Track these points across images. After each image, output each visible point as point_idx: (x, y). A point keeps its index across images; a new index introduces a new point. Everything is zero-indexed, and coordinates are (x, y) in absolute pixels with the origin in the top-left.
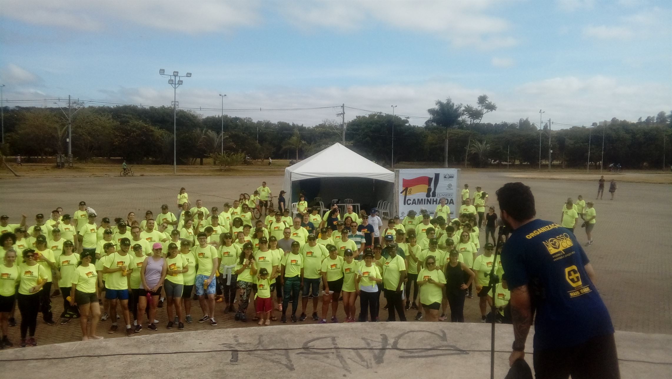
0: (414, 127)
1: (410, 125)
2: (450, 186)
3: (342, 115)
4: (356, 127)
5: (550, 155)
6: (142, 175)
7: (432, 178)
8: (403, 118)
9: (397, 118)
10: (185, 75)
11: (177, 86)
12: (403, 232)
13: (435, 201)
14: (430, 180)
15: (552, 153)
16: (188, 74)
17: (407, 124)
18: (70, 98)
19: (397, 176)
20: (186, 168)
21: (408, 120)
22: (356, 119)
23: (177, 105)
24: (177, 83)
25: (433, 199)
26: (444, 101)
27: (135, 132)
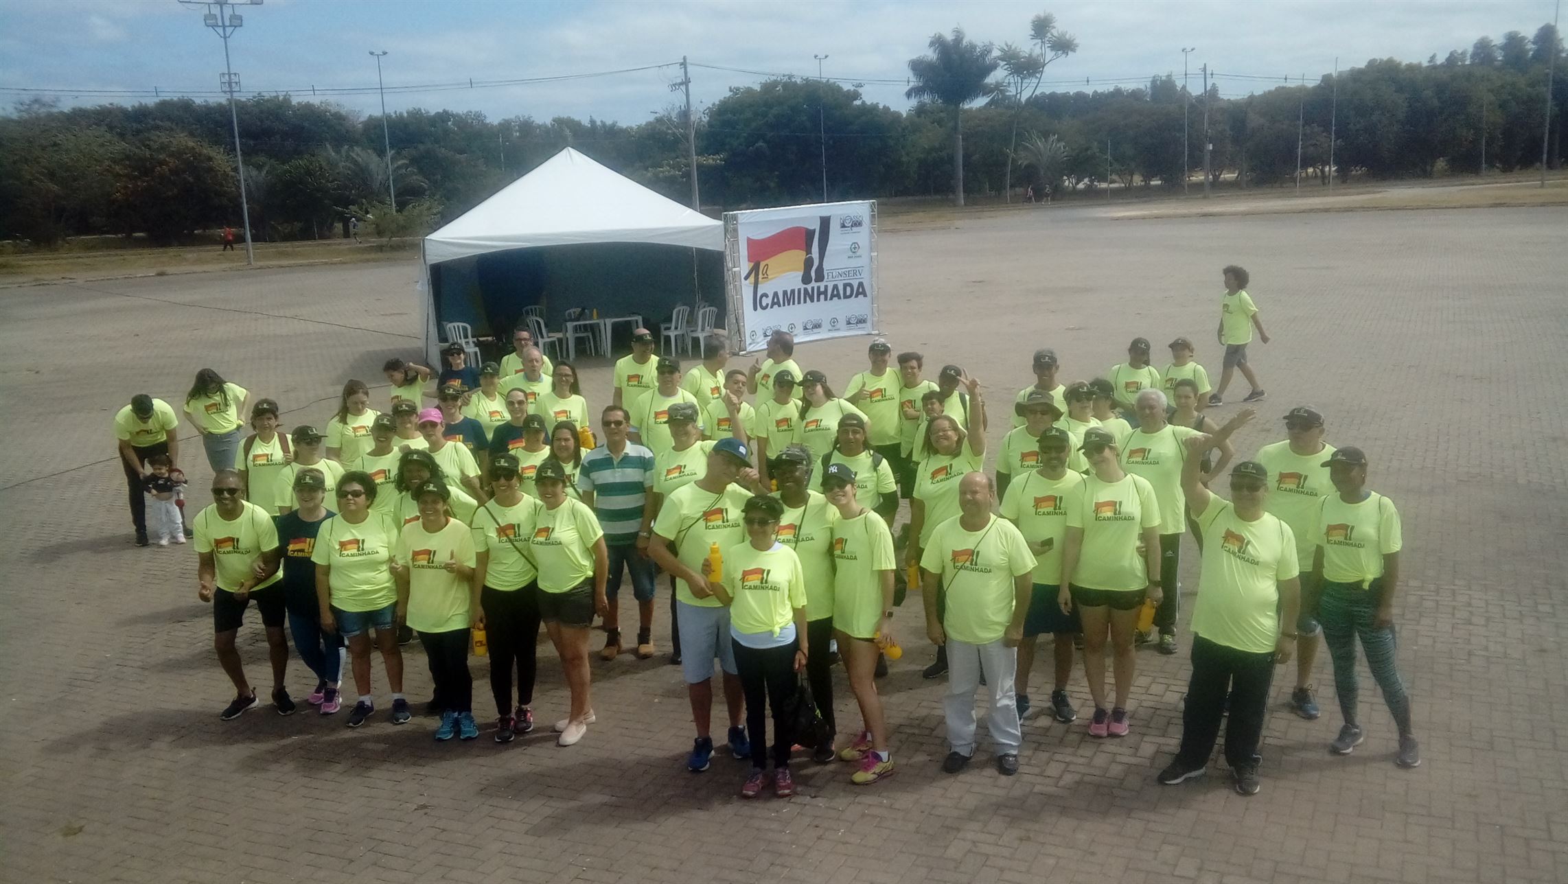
0: (874, 107)
1: (863, 102)
3: (683, 88)
4: (729, 117)
5: (1207, 158)
6: (161, 274)
7: (813, 230)
8: (847, 87)
9: (833, 89)
11: (229, 30)
13: (822, 293)
14: (810, 234)
15: (1212, 152)
17: (857, 102)
20: (290, 249)
21: (860, 90)
22: (730, 97)
23: (236, 83)
24: (227, 23)
25: (819, 288)
26: (949, 37)
27: (166, 163)
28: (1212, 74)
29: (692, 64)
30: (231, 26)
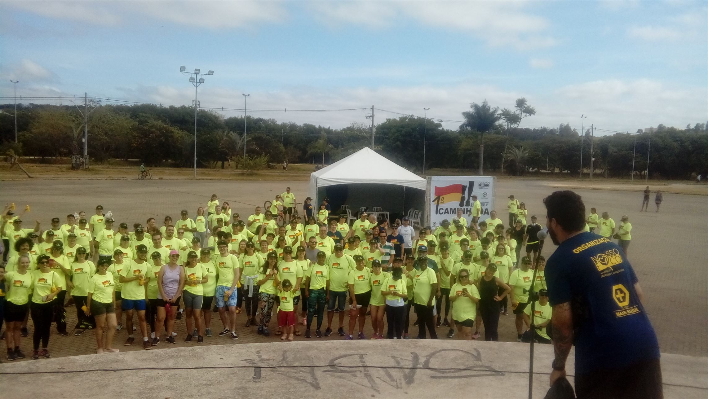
0: (448, 131)
1: (443, 129)
2: (485, 195)
3: (371, 118)
4: (385, 130)
5: (592, 163)
6: (161, 179)
7: (466, 186)
8: (436, 122)
9: (430, 122)
10: (207, 72)
12: (435, 243)
13: (468, 211)
14: (464, 188)
15: (594, 161)
16: (209, 71)
17: (440, 128)
18: (86, 96)
19: (429, 183)
20: (207, 172)
22: (386, 123)
25: (467, 209)
26: (480, 105)
28: (595, 129)
29: (375, 109)
30: (199, 82)
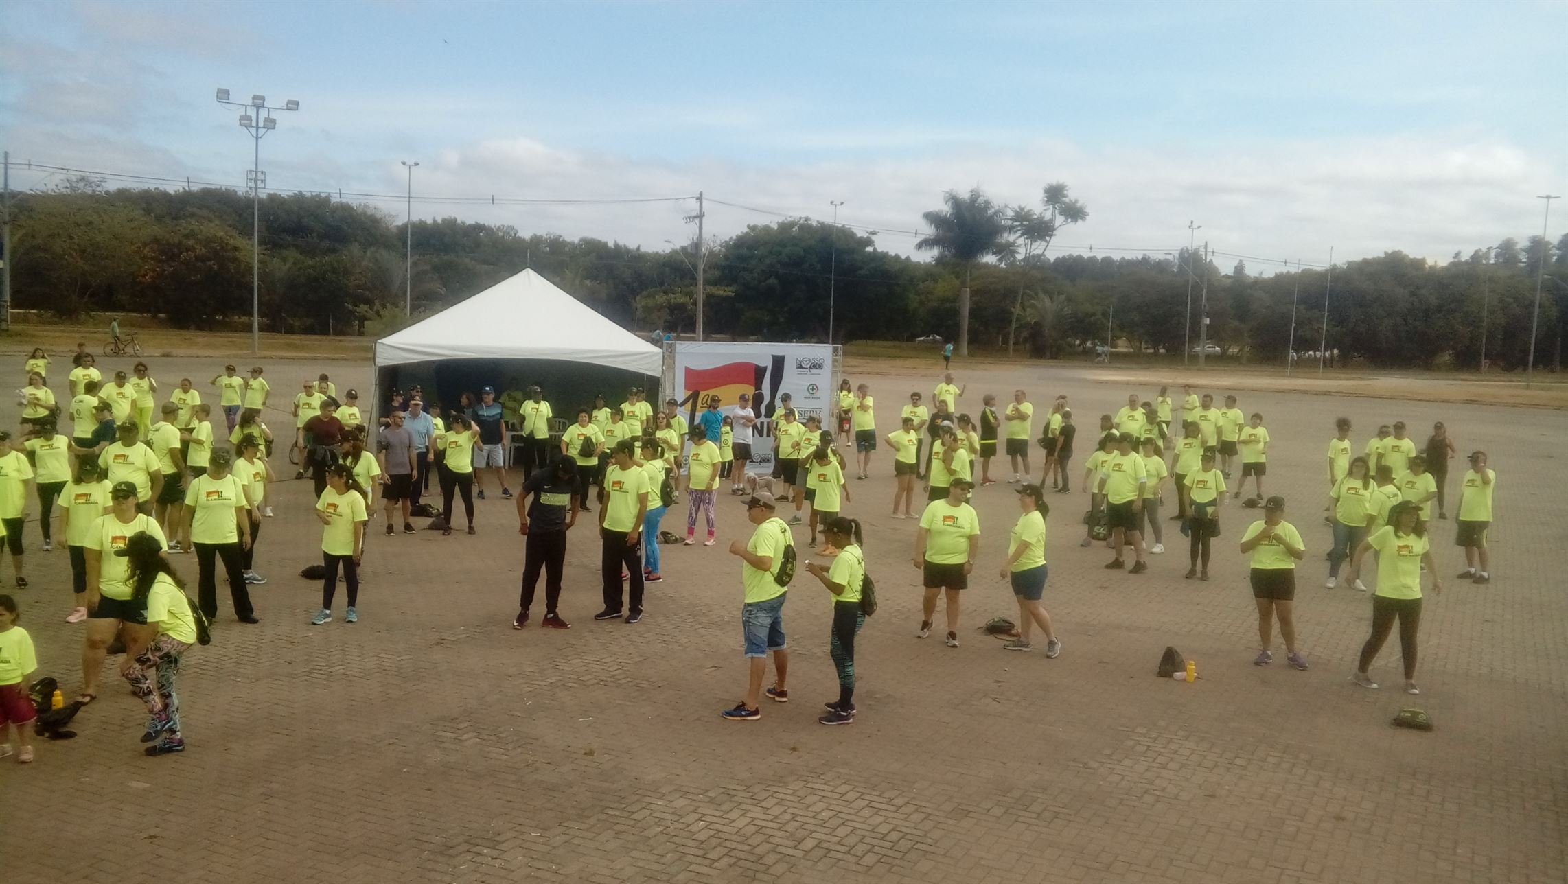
0: (884, 256)
1: (875, 250)
2: (813, 389)
3: (697, 221)
4: (744, 251)
5: (1204, 331)
7: (766, 368)
8: (861, 233)
9: (846, 234)
10: (284, 103)
11: (261, 131)
14: (760, 372)
16: (289, 102)
17: (870, 249)
19: (669, 358)
21: (874, 238)
22: (747, 233)
24: (261, 124)
26: (964, 194)
27: (193, 249)
28: (1213, 252)
29: (707, 199)
30: (264, 127)
